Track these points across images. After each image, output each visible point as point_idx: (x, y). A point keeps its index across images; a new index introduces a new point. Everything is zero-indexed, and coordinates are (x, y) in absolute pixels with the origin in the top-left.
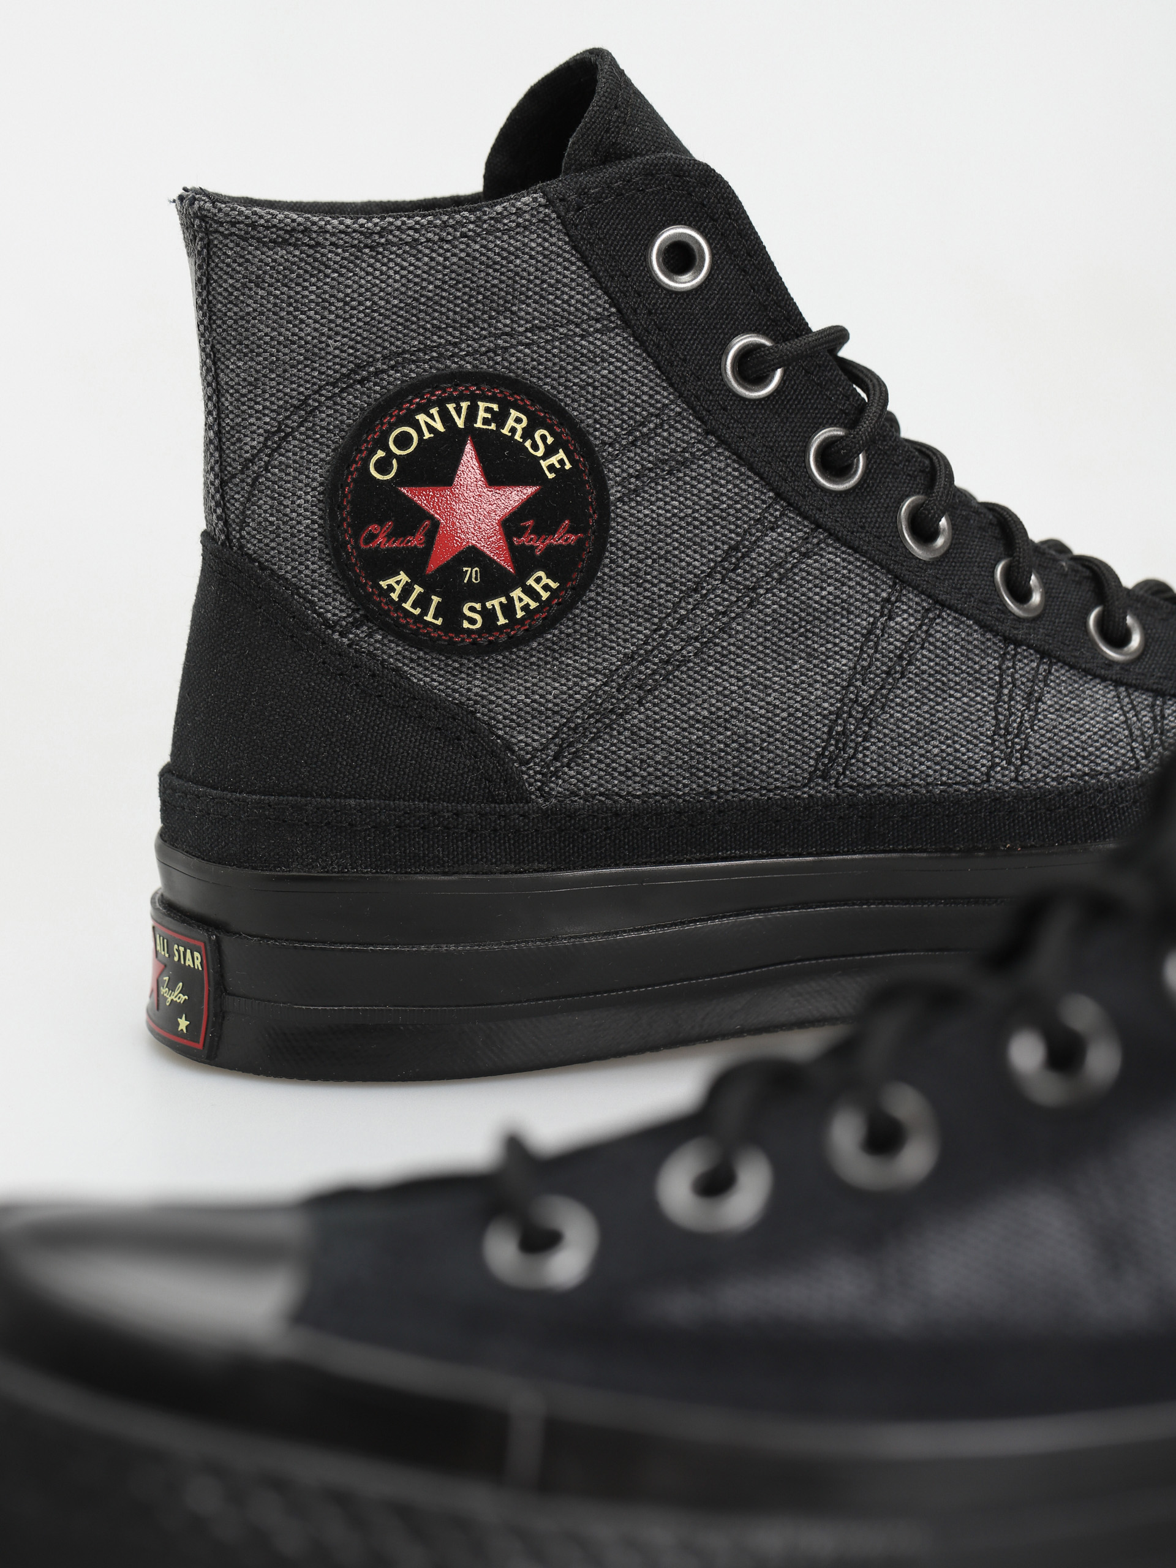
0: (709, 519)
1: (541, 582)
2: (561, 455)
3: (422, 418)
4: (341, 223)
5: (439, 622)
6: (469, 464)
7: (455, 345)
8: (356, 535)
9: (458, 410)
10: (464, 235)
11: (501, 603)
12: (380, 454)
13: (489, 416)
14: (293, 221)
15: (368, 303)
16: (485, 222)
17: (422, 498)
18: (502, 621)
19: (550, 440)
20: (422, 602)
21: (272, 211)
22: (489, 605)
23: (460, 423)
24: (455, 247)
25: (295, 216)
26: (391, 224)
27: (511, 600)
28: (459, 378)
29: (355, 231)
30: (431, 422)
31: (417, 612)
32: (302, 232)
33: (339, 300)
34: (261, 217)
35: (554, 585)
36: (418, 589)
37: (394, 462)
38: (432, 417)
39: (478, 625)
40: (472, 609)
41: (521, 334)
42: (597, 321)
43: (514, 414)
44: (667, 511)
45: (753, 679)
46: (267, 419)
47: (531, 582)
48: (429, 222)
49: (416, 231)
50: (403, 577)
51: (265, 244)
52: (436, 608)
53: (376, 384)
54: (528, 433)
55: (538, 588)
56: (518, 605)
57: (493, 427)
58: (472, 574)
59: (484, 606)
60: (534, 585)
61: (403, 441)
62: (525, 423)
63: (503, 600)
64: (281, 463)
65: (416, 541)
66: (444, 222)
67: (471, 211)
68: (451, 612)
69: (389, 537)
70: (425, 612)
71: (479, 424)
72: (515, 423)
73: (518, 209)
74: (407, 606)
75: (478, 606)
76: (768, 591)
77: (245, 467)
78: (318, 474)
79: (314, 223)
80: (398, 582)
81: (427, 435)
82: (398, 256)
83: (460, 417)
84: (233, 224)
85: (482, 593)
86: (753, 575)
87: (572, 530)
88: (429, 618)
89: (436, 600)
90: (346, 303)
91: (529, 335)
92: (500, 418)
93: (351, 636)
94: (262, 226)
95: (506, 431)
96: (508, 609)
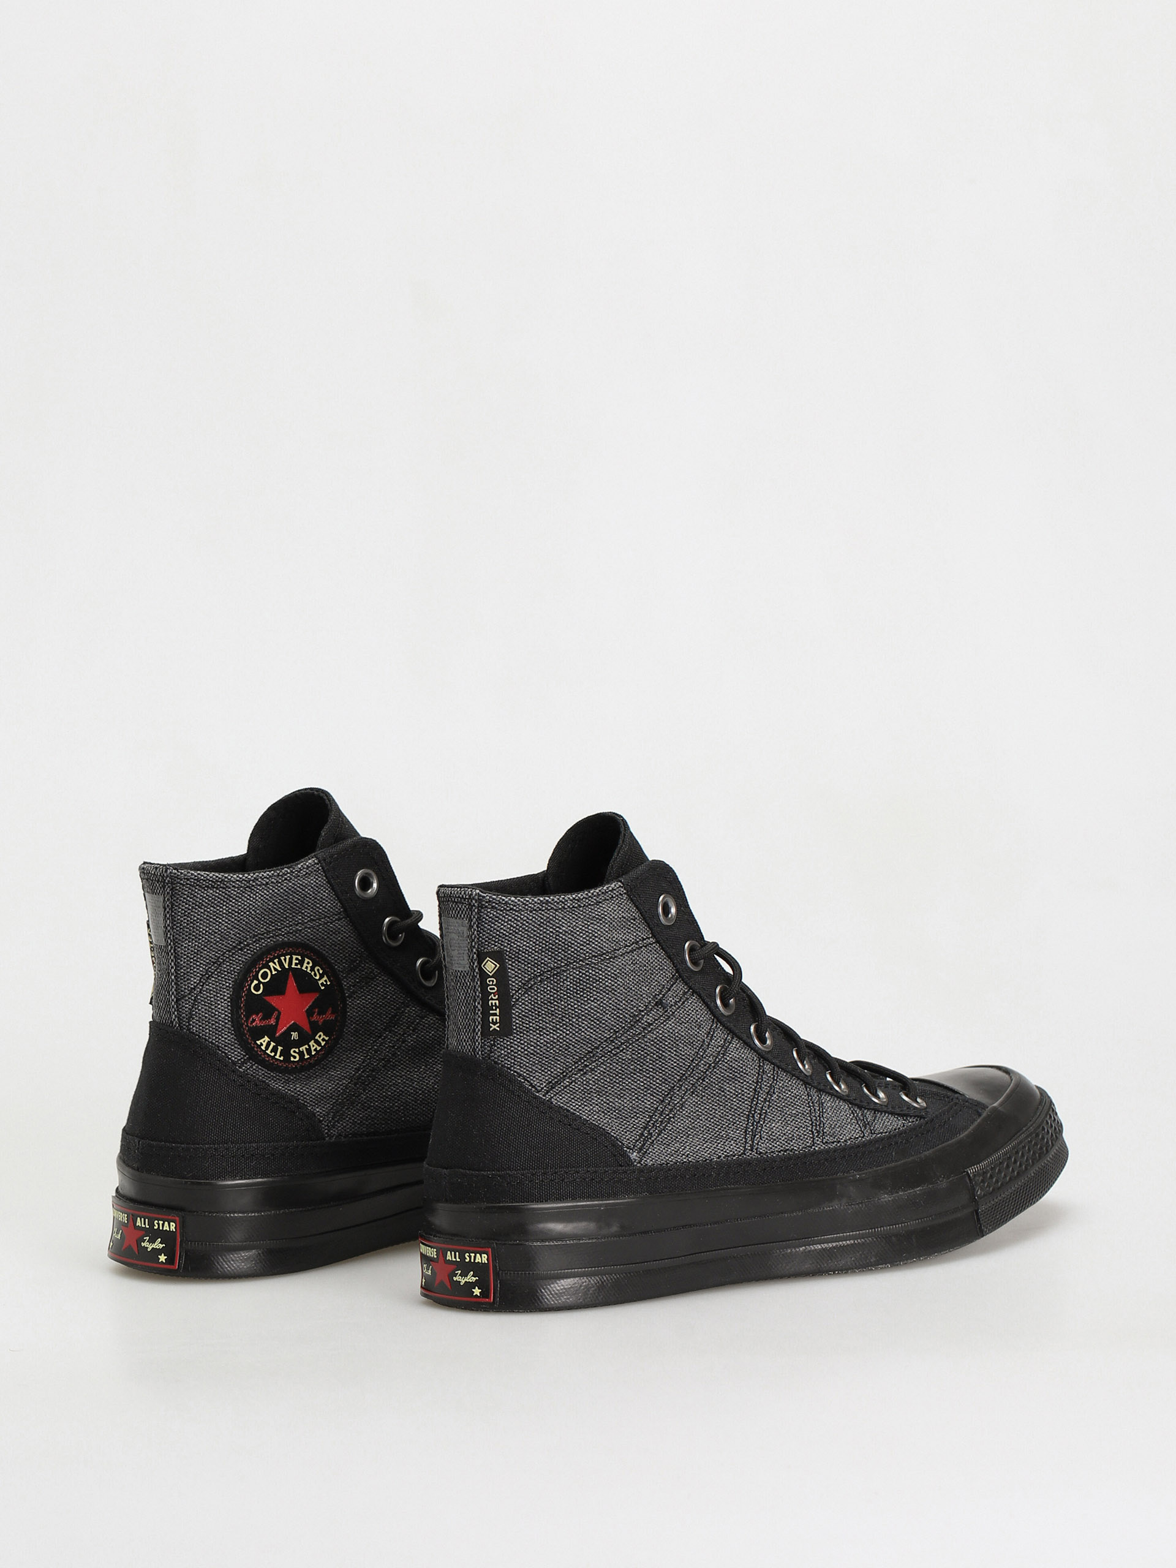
0: (383, 1003)
1: (321, 1037)
2: (325, 978)
3: (271, 964)
4: (238, 877)
5: (282, 1058)
6: (292, 984)
7: (280, 930)
8: (247, 1021)
9: (285, 960)
10: (286, 879)
11: (306, 1048)
12: (255, 982)
13: (297, 962)
14: (217, 877)
15: (248, 913)
16: (294, 872)
17: (273, 1001)
18: (307, 1056)
19: (321, 972)
20: (275, 1050)
21: (206, 873)
22: (301, 1049)
23: (287, 967)
24: (282, 885)
25: (217, 875)
26: (258, 876)
27: (309, 1046)
28: (284, 945)
29: (243, 880)
30: (275, 966)
31: (273, 1054)
32: (220, 882)
33: (236, 912)
34: (202, 876)
35: (327, 1038)
36: (273, 1044)
37: (261, 985)
38: (275, 963)
39: (297, 1059)
40: (295, 1052)
41: (306, 923)
42: (336, 915)
43: (307, 960)
44: (367, 1001)
45: (406, 1076)
46: (201, 969)
47: (317, 1037)
48: (273, 874)
49: (268, 878)
50: (266, 1039)
51: (204, 888)
52: (281, 1053)
53: (248, 950)
54: (312, 969)
55: (320, 1040)
56: (313, 1049)
57: (299, 967)
58: (295, 1035)
59: (299, 1050)
60: (318, 1039)
61: (265, 976)
62: (311, 965)
63: (307, 1046)
64: (207, 989)
65: (273, 1022)
66: (278, 874)
67: (288, 868)
68: (286, 1054)
69: (261, 1020)
70: (276, 1055)
71: (293, 966)
72: (307, 965)
73: (307, 866)
74: (268, 1052)
75: (297, 1050)
76: (408, 1035)
77: (191, 992)
78: (227, 994)
79: (226, 877)
80: (264, 1041)
81: (274, 972)
82: (260, 890)
83: (286, 963)
84: (188, 880)
85: (298, 1044)
86: (402, 1028)
87: (332, 1013)
88: (277, 1057)
89: (280, 1048)
90: (239, 914)
91: (309, 923)
92: (301, 963)
93: (244, 1068)
94: (202, 880)
95: (304, 968)
96: (309, 1051)
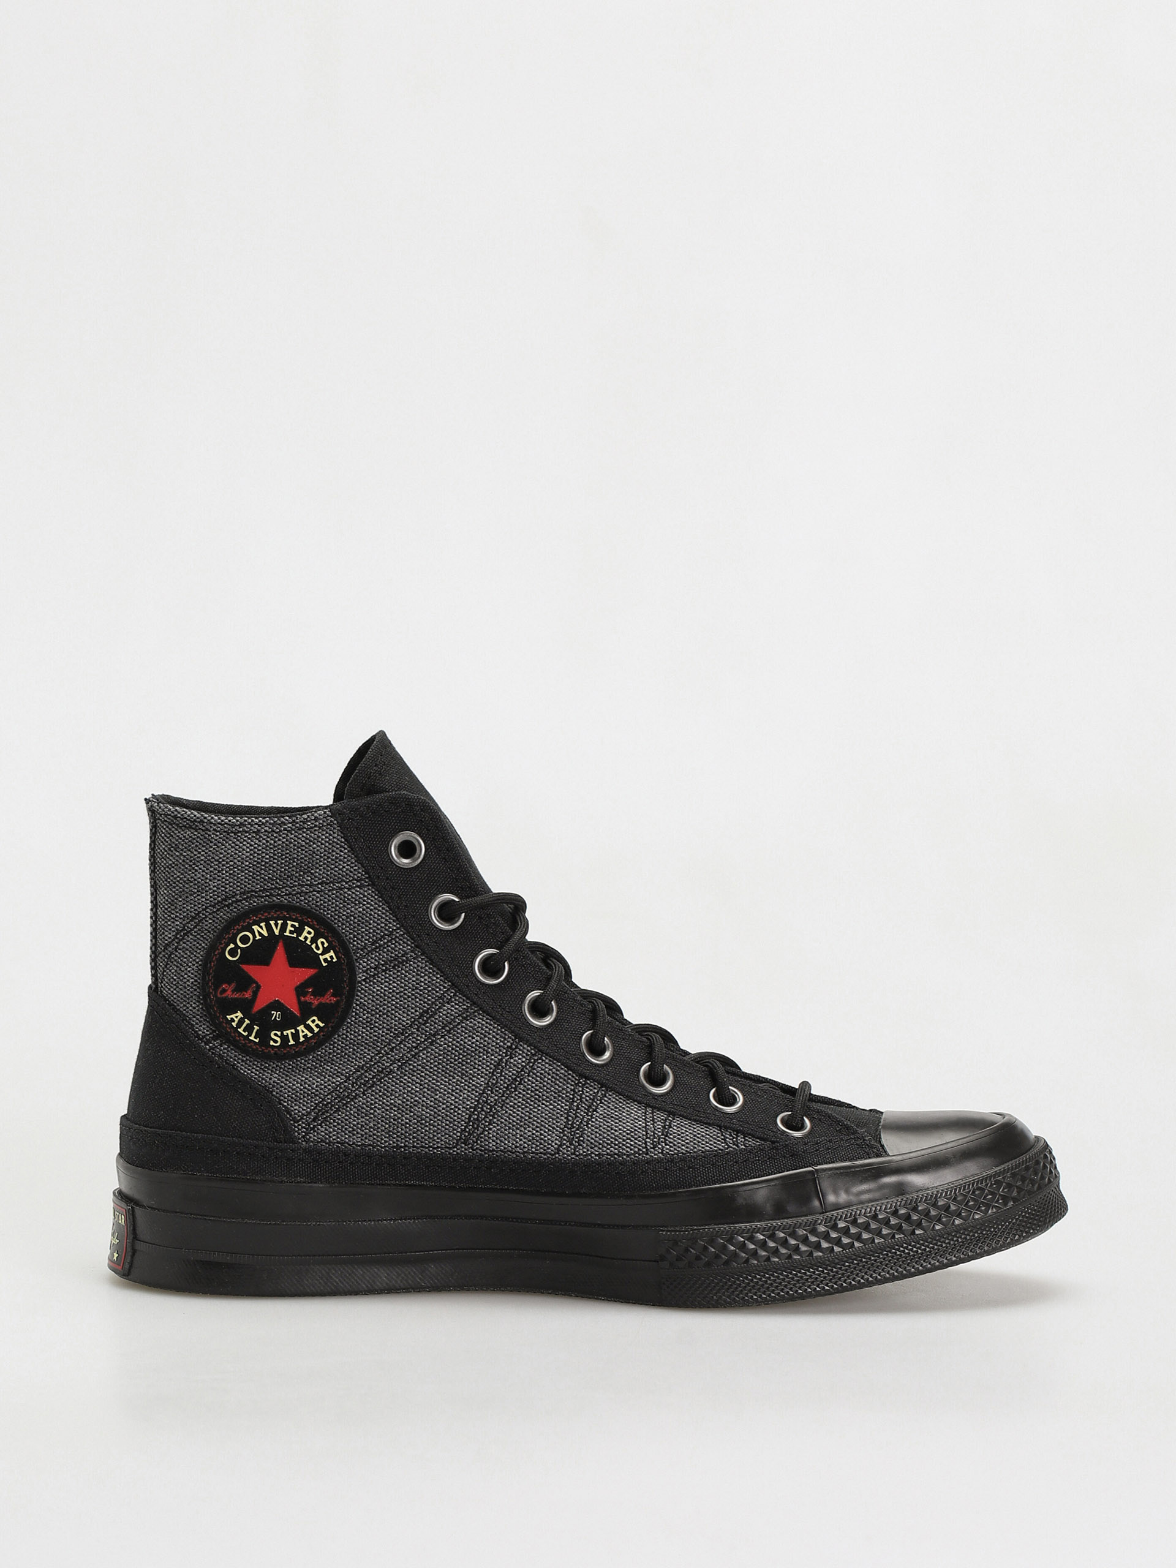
0: (413, 994)
1: (314, 1022)
2: (332, 953)
3: (255, 928)
4: (219, 819)
5: (257, 1041)
6: (280, 954)
7: (279, 889)
8: (216, 990)
9: (276, 925)
10: (285, 829)
11: (292, 1033)
12: (232, 946)
13: (293, 929)
14: (195, 816)
15: (231, 863)
16: (297, 823)
17: (252, 970)
18: (292, 1042)
19: (326, 945)
20: (249, 1029)
21: (185, 810)
22: (285, 1033)
23: (277, 932)
24: (280, 836)
25: (196, 813)
26: (245, 821)
27: (297, 1031)
28: (280, 907)
29: (226, 823)
30: (259, 930)
31: (246, 1034)
32: (199, 822)
33: (216, 861)
34: (179, 813)
35: (322, 1025)
36: (247, 1021)
37: (239, 950)
38: (261, 927)
39: (279, 1044)
40: (276, 1035)
41: (315, 885)
42: (358, 881)
43: (307, 929)
44: (390, 989)
45: (428, 1085)
46: (178, 923)
47: (309, 1022)
48: (267, 821)
49: (259, 826)
50: (239, 1014)
51: (181, 827)
52: (256, 1033)
53: (235, 908)
54: (314, 940)
55: (313, 1025)
56: (301, 1034)
57: (295, 935)
58: (276, 1015)
59: (282, 1033)
60: (311, 1024)
61: (245, 939)
62: (312, 935)
63: (293, 1031)
64: (184, 947)
65: (248, 995)
66: (275, 822)
67: (289, 817)
68: (264, 1036)
69: (233, 991)
70: (250, 1034)
71: (287, 934)
72: (307, 934)
73: (315, 817)
74: (241, 1030)
75: (279, 1033)
76: (442, 1037)
77: (166, 948)
78: (202, 953)
79: (205, 818)
80: (237, 1017)
81: (258, 937)
82: (249, 838)
83: (277, 928)
84: (166, 815)
85: (281, 1026)
86: (435, 1028)
87: (333, 995)
88: (252, 1038)
90: (220, 863)
91: (320, 886)
92: (299, 931)
93: (211, 1045)
94: (179, 817)
95: (302, 938)
96: (296, 1036)
